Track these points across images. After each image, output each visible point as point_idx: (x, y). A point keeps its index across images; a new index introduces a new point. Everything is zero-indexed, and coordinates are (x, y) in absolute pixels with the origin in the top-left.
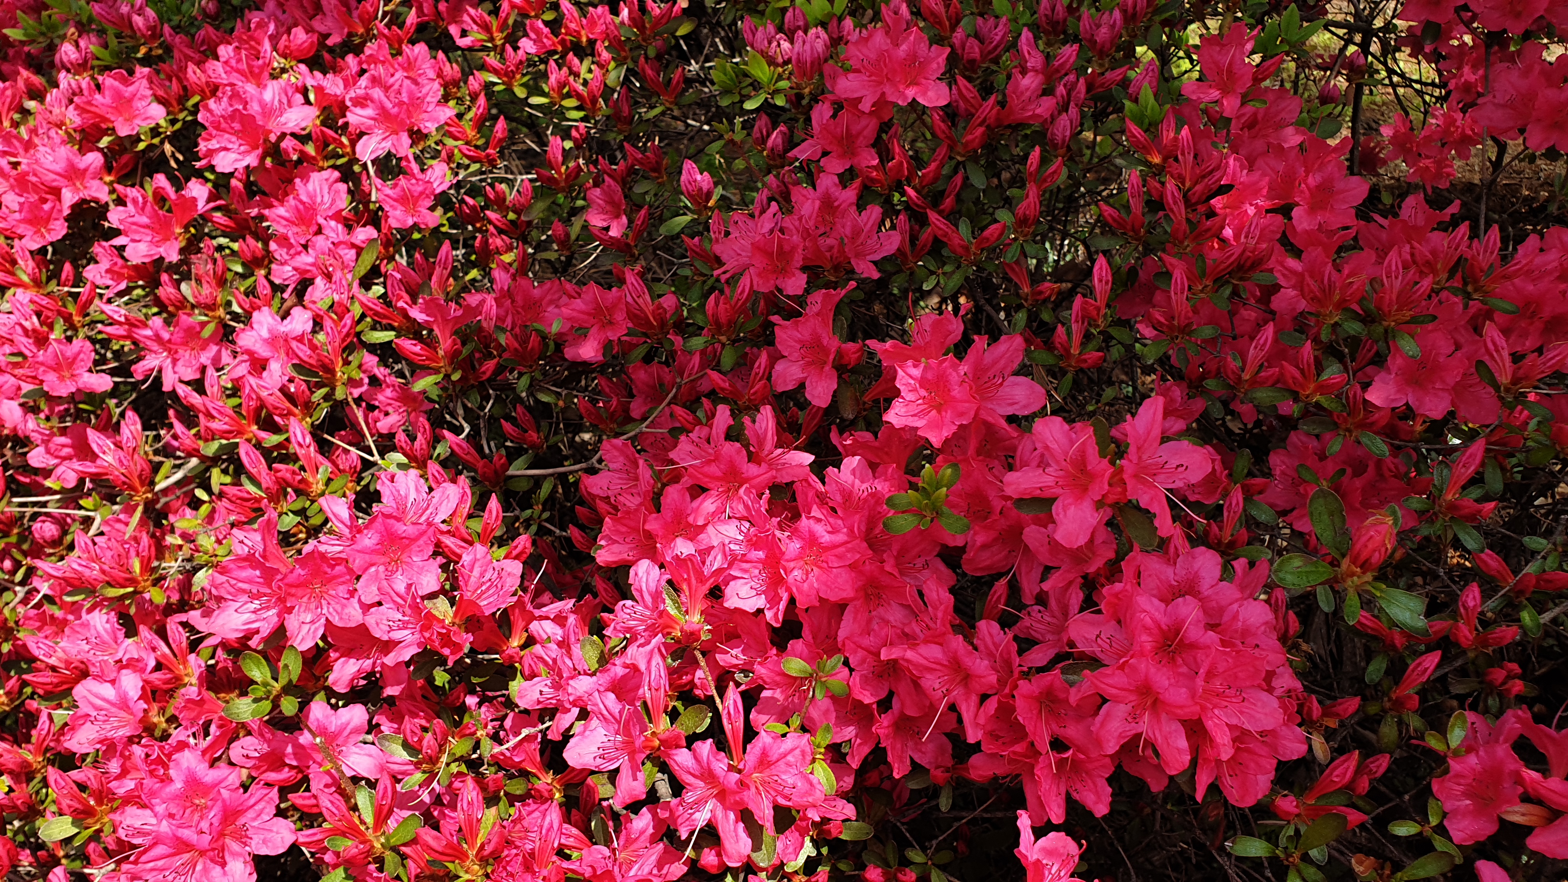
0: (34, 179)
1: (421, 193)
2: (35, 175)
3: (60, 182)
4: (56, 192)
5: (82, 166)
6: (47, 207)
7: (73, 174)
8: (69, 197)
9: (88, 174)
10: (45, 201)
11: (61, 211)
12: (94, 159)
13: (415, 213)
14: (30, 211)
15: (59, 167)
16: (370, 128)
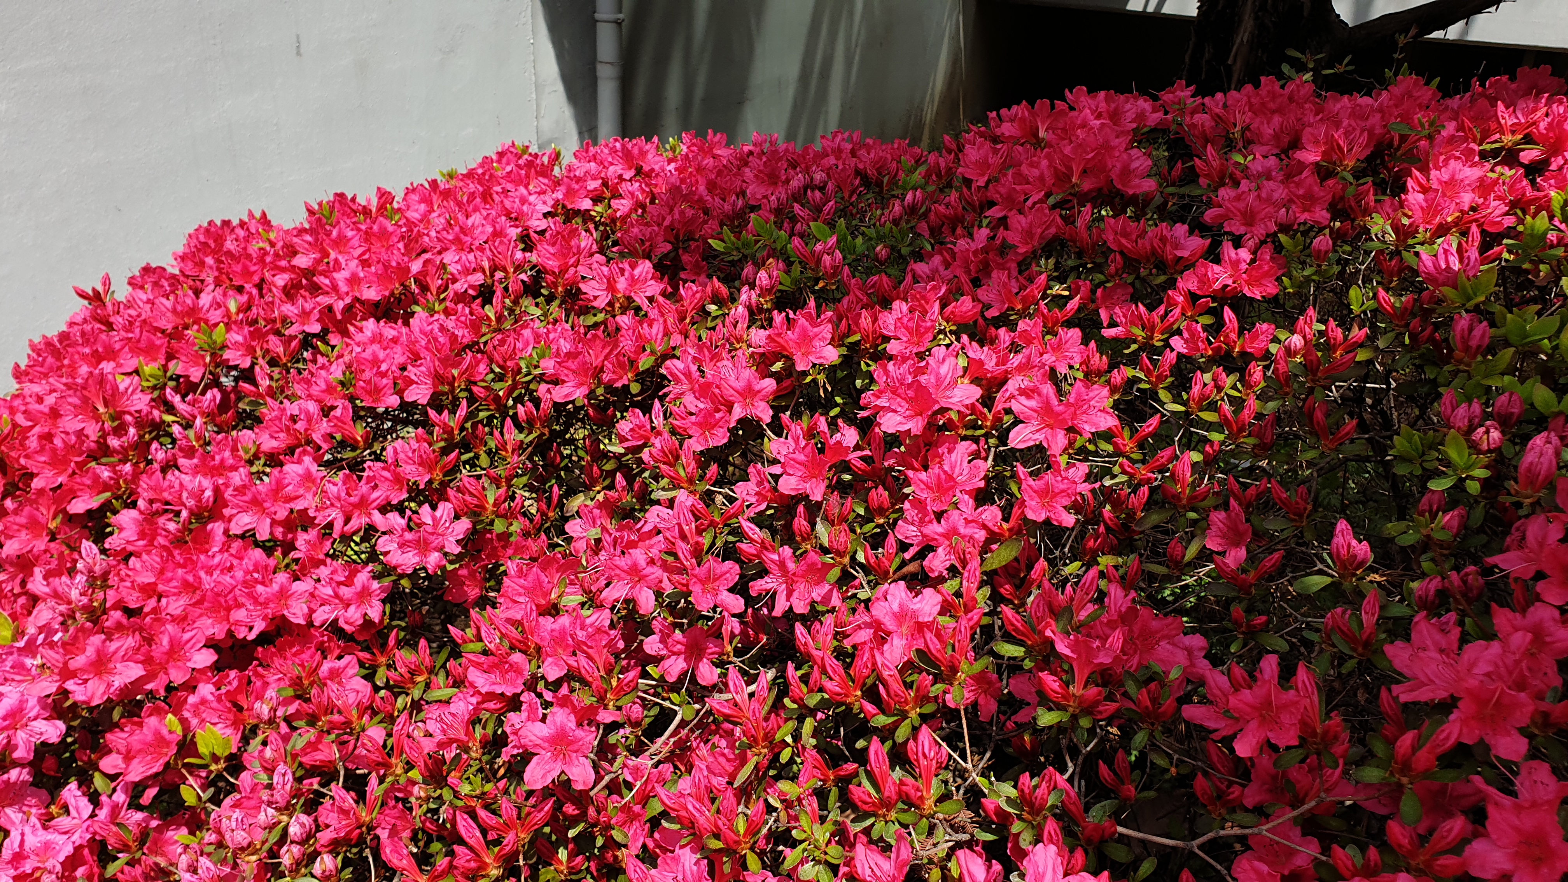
0: (717, 391)
1: (1063, 491)
2: (718, 387)
3: (736, 397)
4: (730, 407)
5: (757, 388)
6: (718, 415)
7: (748, 393)
8: (738, 412)
9: (759, 396)
10: (719, 411)
11: (728, 422)
12: (769, 384)
13: (1050, 507)
14: (705, 417)
15: (739, 385)
16: (1029, 418)
